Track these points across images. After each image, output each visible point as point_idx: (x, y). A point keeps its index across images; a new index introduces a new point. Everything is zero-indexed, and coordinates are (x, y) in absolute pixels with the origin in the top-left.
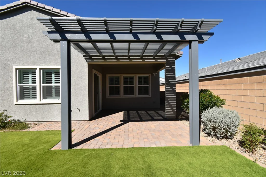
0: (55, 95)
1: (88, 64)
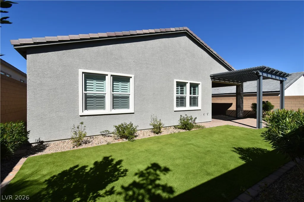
0: (193, 104)
1: (212, 82)
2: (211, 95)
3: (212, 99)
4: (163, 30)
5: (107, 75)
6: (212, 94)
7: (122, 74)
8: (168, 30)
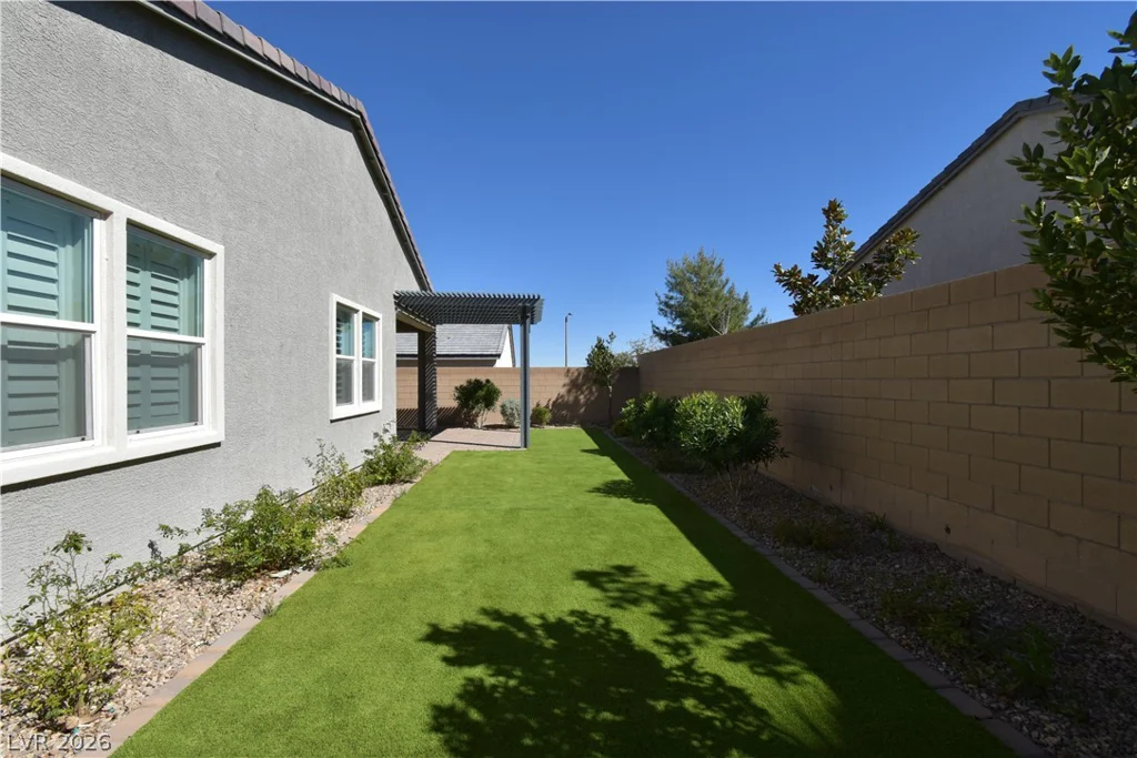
1: (396, 315)
2: (395, 358)
3: (398, 373)
4: (314, 79)
5: (105, 215)
6: (398, 356)
7: (173, 226)
8: (325, 85)
